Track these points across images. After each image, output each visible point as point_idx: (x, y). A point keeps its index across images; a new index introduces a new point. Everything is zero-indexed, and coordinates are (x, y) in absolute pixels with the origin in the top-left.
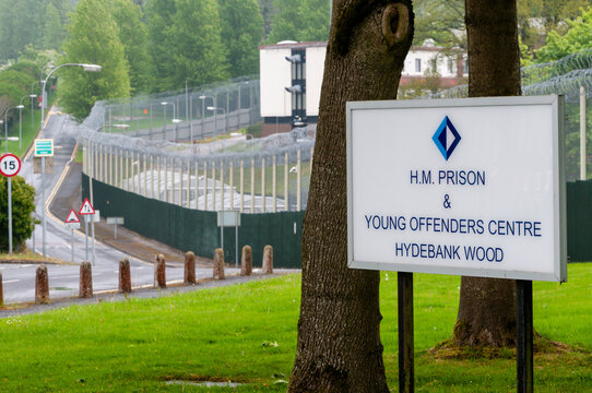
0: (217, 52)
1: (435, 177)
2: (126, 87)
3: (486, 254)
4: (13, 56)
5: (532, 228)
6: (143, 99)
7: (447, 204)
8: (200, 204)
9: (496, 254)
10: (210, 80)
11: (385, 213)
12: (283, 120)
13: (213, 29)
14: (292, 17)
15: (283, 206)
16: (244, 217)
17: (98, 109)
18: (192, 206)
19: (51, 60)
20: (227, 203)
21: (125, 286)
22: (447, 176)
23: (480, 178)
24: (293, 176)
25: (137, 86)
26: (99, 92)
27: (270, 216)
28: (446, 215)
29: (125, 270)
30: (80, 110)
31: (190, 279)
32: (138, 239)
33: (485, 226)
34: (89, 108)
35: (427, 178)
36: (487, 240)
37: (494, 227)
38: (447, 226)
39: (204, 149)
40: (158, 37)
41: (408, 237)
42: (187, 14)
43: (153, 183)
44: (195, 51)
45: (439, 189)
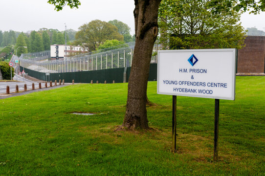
0: (42, 46)
1: (188, 71)
2: (27, 51)
3: (206, 92)
4: (6, 46)
5: (224, 85)
6: (30, 53)
7: (192, 77)
8: (42, 71)
9: (210, 92)
10: (41, 50)
11: (170, 80)
12: (55, 57)
13: (42, 42)
14: (55, 40)
15: (57, 72)
16: (50, 74)
17: (22, 55)
18: (40, 71)
19: (13, 46)
20: (47, 71)
21: (40, 87)
22: (193, 70)
23: (205, 71)
24: (59, 67)
25: (29, 51)
26: (22, 52)
27: (55, 73)
28: (192, 81)
29: (40, 84)
30: (19, 55)
31: (51, 86)
32: (30, 77)
33: (206, 84)
34: (20, 55)
35: (185, 71)
36: (206, 88)
37: (209, 85)
38: (192, 84)
39: (41, 62)
40: (32, 43)
41: (178, 86)
42: (37, 39)
43: (33, 68)
44: (38, 46)
45: (190, 74)
